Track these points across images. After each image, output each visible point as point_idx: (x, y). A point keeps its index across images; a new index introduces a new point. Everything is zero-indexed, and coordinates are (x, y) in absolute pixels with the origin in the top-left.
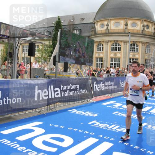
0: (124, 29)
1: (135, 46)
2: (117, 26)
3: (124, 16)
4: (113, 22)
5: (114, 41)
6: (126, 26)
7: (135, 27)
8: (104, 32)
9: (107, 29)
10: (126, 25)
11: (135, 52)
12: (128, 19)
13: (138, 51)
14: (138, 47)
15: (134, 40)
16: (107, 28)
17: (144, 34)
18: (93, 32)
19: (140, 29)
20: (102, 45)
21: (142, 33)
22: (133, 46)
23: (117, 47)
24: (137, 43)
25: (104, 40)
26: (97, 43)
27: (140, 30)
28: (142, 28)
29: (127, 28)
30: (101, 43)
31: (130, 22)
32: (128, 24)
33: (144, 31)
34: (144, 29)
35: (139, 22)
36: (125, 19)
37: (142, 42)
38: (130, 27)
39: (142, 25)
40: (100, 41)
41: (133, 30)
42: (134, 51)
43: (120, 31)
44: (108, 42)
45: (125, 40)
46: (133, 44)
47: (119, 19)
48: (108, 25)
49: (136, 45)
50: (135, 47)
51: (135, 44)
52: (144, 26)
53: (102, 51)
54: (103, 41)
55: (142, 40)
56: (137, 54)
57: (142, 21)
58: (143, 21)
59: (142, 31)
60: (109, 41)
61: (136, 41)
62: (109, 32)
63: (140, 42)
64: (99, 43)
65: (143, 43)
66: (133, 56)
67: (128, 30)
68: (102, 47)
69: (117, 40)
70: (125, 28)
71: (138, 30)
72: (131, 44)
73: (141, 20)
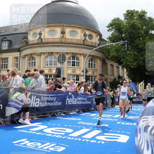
0: (60, 39)
1: (75, 59)
2: (52, 35)
3: (60, 23)
4: (47, 30)
5: (49, 53)
6: (63, 35)
7: (75, 36)
8: (35, 42)
9: (39, 38)
10: (63, 33)
11: (76, 67)
12: (65, 26)
13: (79, 66)
14: (79, 60)
15: (73, 52)
16: (40, 36)
17: (85, 44)
18: (24, 43)
19: (81, 38)
20: (34, 59)
21: (83, 43)
22: (73, 59)
23: (52, 61)
24: (77, 56)
25: (35, 52)
26: (28, 57)
27: (81, 40)
28: (84, 37)
29: (64, 36)
30: (33, 56)
31: (67, 30)
32: (65, 32)
33: (85, 41)
34: (85, 38)
35: (79, 31)
36: (62, 27)
37: (83, 54)
38: (68, 36)
39: (83, 34)
40: (32, 54)
41: (72, 39)
42: (74, 66)
43: (56, 41)
44: (41, 55)
45: (61, 51)
46: (73, 57)
47: (55, 26)
48: (40, 34)
49: (77, 58)
50: (76, 61)
51: (75, 57)
52: (85, 35)
53: (35, 66)
54: (35, 54)
55: (84, 52)
56: (78, 69)
57: (83, 29)
58: (85, 29)
59: (84, 41)
60: (41, 53)
61: (76, 53)
62: (42, 42)
63: (81, 54)
64: (31, 56)
65: (85, 56)
66: (72, 72)
67: (66, 39)
68: (34, 61)
69: (52, 51)
70: (62, 37)
71: (78, 40)
72: (70, 57)
73: (81, 28)
